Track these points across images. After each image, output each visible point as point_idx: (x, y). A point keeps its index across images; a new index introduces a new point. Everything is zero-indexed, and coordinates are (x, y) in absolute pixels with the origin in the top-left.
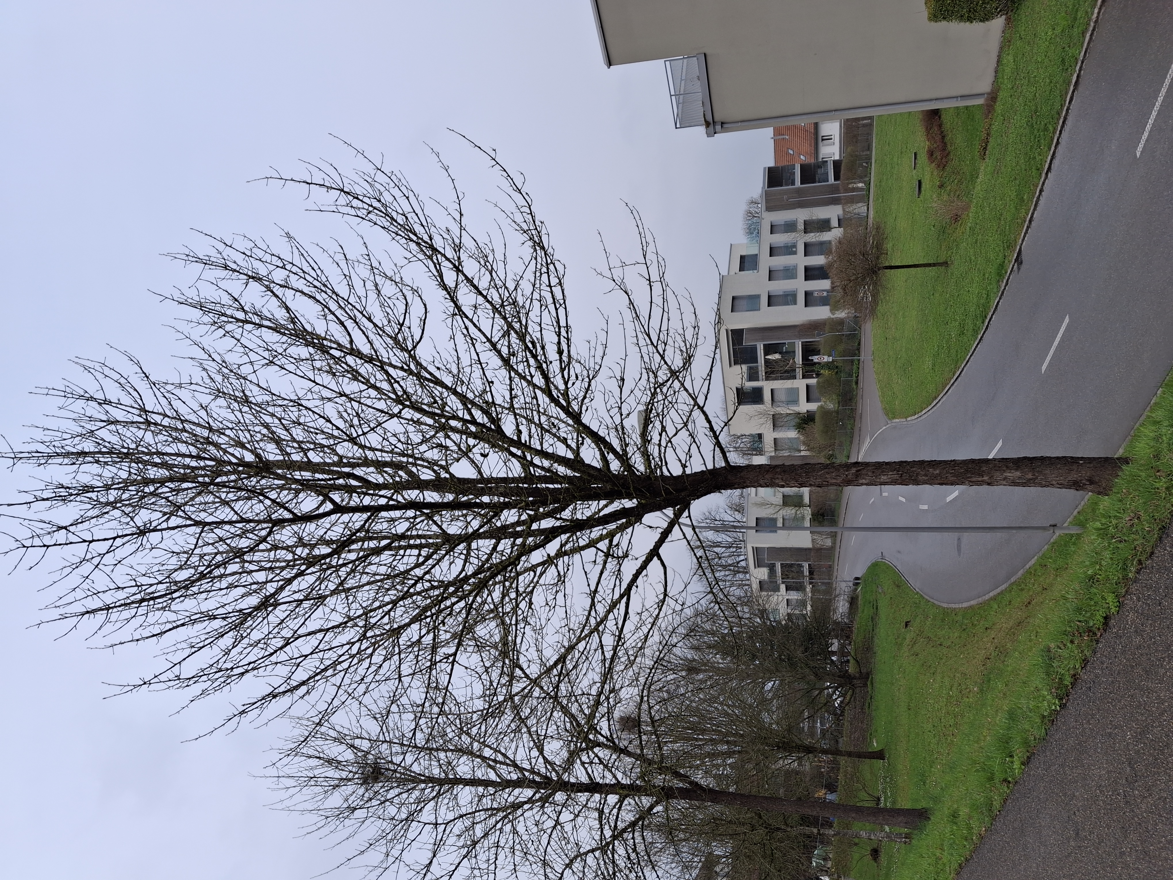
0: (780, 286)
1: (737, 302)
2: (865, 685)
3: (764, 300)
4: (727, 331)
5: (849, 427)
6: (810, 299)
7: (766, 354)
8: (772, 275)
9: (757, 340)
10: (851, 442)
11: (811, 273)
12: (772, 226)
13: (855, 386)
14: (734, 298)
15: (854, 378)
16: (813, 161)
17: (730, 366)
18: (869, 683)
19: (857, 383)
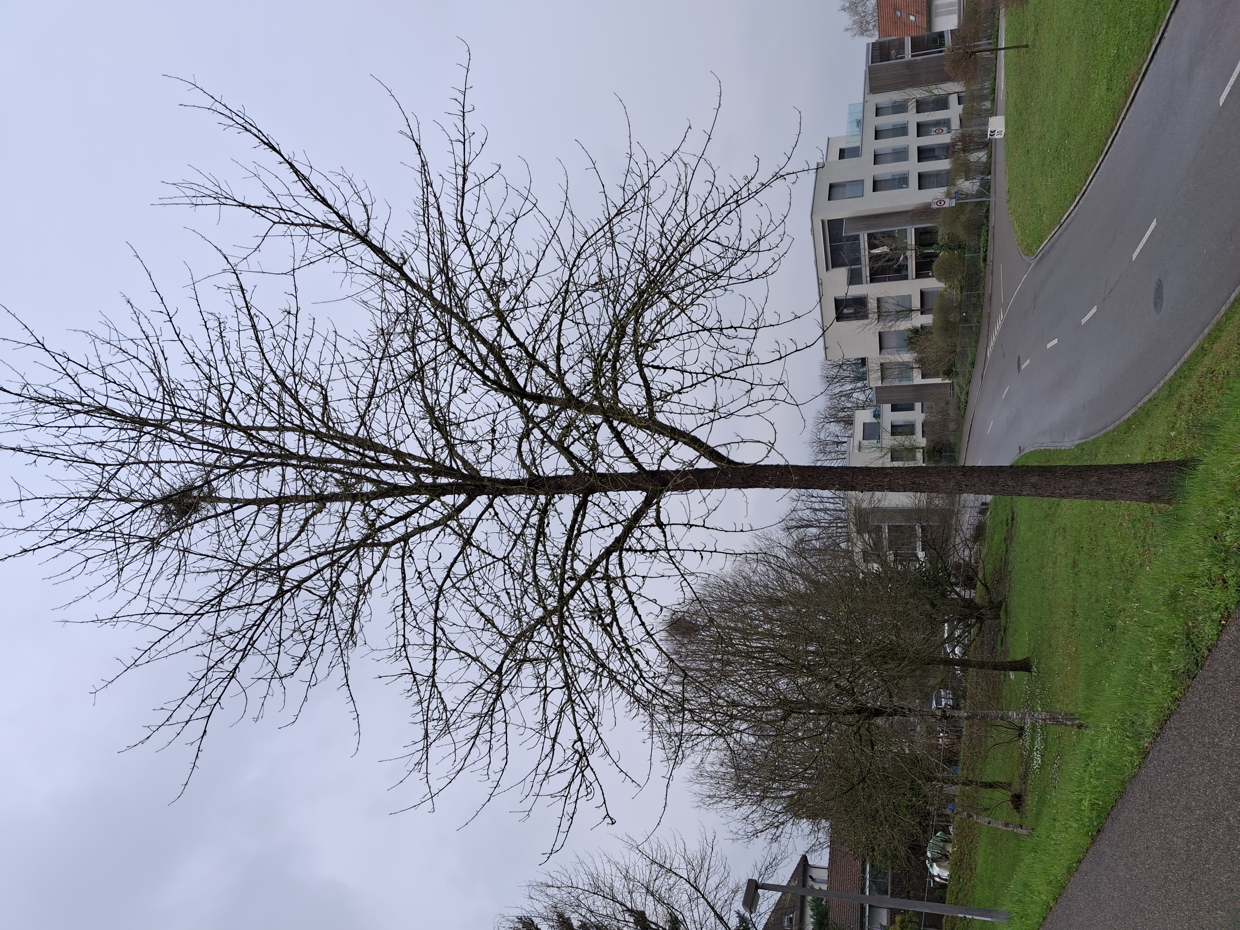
0: (887, 170)
1: (835, 190)
2: (997, 617)
3: (869, 185)
4: (823, 222)
5: (975, 320)
6: (924, 181)
7: (872, 246)
8: (877, 159)
9: (861, 229)
10: (977, 342)
11: (924, 154)
12: (877, 109)
13: (982, 264)
14: (831, 186)
15: (982, 254)
16: (926, 33)
17: (827, 270)
18: (1002, 613)
19: (985, 260)
